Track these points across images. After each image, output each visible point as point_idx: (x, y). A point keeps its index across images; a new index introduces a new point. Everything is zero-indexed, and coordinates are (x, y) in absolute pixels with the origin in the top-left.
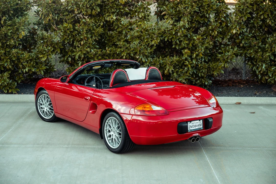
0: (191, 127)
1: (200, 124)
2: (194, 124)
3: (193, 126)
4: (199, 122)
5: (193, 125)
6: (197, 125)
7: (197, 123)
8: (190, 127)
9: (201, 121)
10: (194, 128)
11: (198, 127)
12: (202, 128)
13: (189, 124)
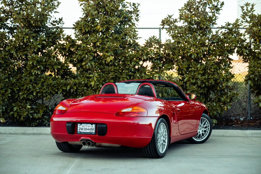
0: (82, 129)
1: (92, 129)
2: (85, 127)
3: (83, 129)
4: (91, 126)
5: (83, 127)
6: (88, 128)
7: (88, 126)
8: (80, 129)
9: (94, 126)
10: (85, 131)
11: (89, 130)
12: (94, 133)
13: (79, 126)
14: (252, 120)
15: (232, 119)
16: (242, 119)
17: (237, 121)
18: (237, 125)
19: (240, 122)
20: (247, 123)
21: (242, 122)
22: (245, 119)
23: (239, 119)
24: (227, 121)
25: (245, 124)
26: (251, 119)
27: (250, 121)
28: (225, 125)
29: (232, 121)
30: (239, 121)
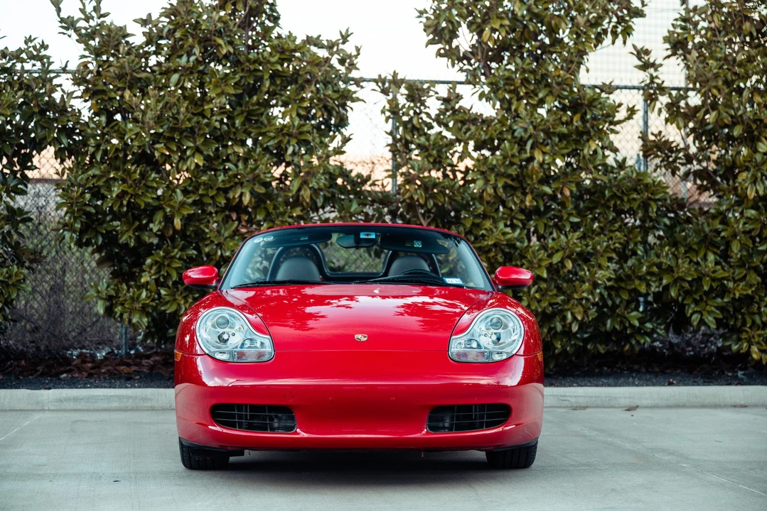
14: (130, 358)
15: (72, 354)
16: (100, 355)
17: (84, 362)
18: (77, 375)
19: (89, 365)
20: (110, 368)
21: (98, 365)
22: (108, 356)
23: (93, 356)
24: (52, 362)
25: (103, 371)
26: (128, 354)
27: (125, 360)
28: (43, 375)
29: (68, 361)
30: (89, 362)
